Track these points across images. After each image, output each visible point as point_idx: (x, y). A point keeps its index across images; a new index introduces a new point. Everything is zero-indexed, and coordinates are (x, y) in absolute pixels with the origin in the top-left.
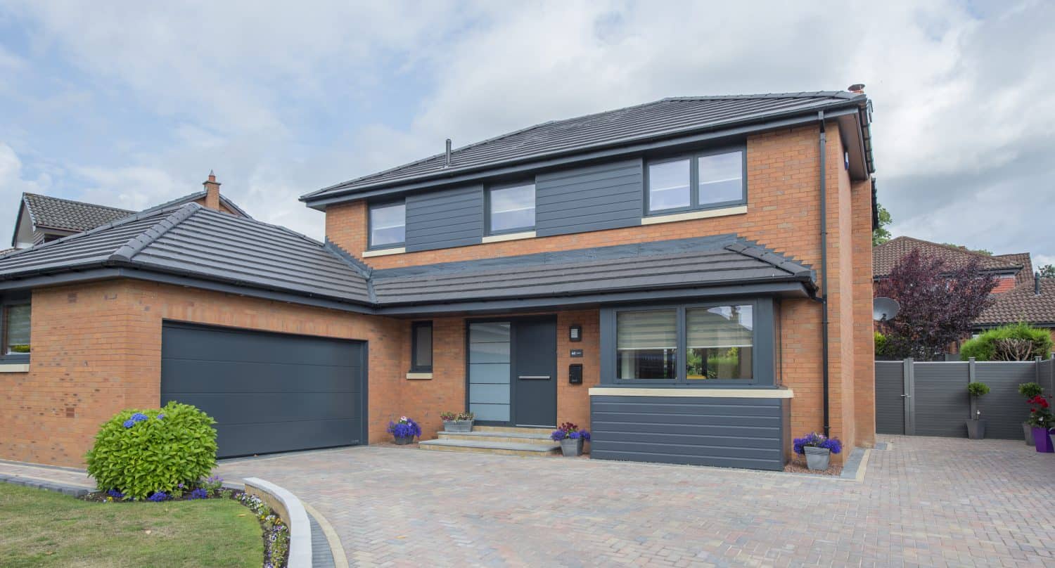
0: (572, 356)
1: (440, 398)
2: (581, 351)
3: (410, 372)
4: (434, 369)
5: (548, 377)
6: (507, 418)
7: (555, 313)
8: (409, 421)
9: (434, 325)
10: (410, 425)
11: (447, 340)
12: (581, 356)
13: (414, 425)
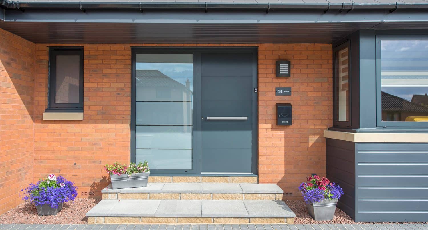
0: (277, 94)
1: (95, 144)
2: (289, 89)
3: (47, 111)
4: (85, 108)
5: (246, 118)
6: (188, 165)
7: (256, 45)
8: (60, 180)
9: (86, 53)
10: (63, 186)
11: (105, 71)
12: (289, 94)
13: (69, 185)
